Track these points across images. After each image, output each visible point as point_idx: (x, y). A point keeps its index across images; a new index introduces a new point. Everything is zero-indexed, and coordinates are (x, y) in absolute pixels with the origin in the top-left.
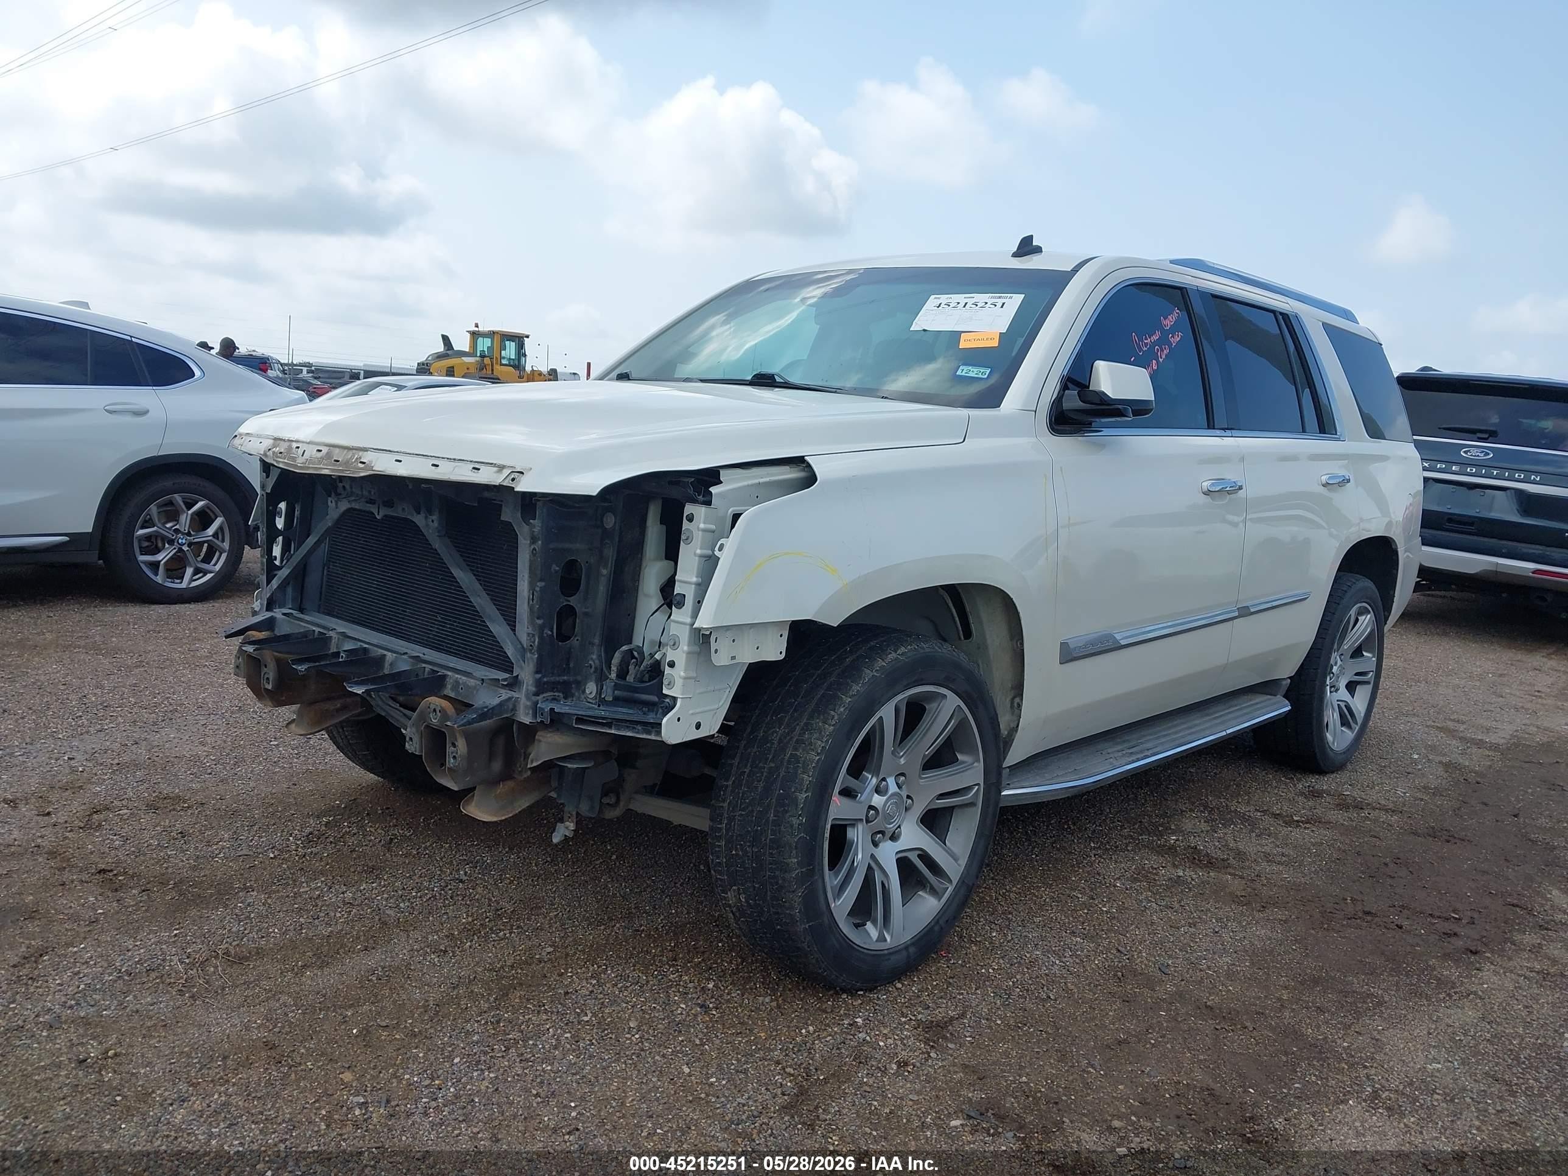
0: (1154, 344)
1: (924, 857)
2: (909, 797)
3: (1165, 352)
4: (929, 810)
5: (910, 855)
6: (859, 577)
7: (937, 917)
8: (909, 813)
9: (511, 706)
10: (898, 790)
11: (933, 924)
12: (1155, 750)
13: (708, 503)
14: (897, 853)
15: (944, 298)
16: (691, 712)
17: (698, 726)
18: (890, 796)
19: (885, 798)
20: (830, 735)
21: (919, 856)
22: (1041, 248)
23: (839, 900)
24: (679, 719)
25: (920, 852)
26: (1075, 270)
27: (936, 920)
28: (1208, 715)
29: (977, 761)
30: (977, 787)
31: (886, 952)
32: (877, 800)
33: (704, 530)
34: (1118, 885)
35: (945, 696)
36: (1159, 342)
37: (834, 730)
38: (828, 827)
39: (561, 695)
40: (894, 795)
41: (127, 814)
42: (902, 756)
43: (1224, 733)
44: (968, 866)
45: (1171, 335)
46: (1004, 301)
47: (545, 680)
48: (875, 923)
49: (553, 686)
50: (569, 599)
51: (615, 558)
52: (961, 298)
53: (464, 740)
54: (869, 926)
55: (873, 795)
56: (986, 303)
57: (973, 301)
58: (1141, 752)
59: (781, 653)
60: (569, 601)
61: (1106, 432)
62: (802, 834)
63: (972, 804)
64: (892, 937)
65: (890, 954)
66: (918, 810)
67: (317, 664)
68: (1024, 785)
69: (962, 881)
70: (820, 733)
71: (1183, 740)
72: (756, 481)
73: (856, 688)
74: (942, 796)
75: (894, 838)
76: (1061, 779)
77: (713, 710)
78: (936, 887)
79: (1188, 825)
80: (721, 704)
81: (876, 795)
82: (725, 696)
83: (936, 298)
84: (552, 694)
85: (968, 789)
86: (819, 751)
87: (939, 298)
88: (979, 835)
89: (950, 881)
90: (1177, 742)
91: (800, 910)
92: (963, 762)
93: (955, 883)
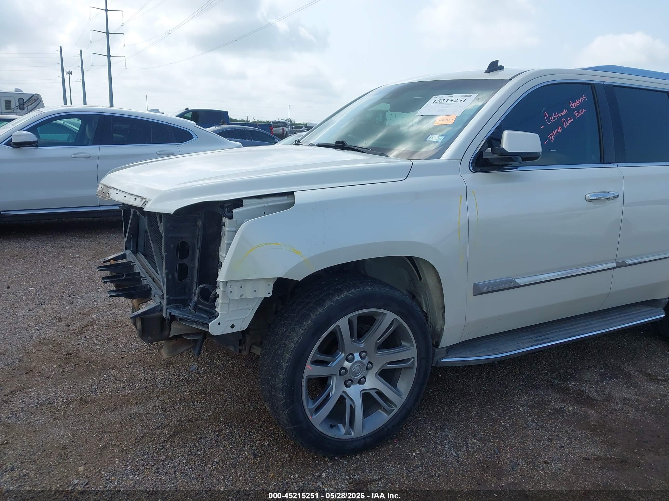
0: (562, 117)
1: (379, 393)
2: (369, 362)
3: (570, 121)
4: (383, 369)
5: (371, 392)
6: (315, 255)
7: (386, 424)
8: (370, 371)
9: (159, 309)
10: (360, 359)
11: (383, 427)
12: (552, 339)
13: (231, 217)
14: (361, 391)
15: (439, 97)
16: (227, 320)
17: (233, 327)
18: (355, 363)
19: (351, 363)
20: (302, 335)
21: (376, 392)
22: (503, 67)
23: (315, 414)
24: (219, 324)
25: (377, 391)
26: (511, 79)
27: (386, 425)
28: (604, 318)
29: (412, 346)
30: (413, 359)
31: (350, 440)
32: (347, 364)
33: (228, 231)
34: (521, 409)
35: (385, 314)
36: (566, 117)
37: (304, 332)
38: (304, 380)
39: (182, 305)
40: (357, 362)
41: (96, 328)
42: (363, 342)
43: (607, 330)
44: (408, 399)
45: (576, 112)
46: (466, 98)
47: (171, 298)
48: (344, 426)
49: (176, 301)
50: (183, 260)
51: (201, 242)
52: (446, 97)
53: (141, 323)
54: (341, 426)
55: (344, 362)
56: (457, 99)
57: (451, 98)
58: (543, 340)
59: (269, 293)
60: (183, 261)
61: (521, 168)
62: (285, 384)
63: (411, 368)
64: (354, 433)
65: (353, 441)
66: (376, 369)
67: (115, 279)
68: (457, 356)
69: (404, 406)
70: (297, 334)
71: (574, 334)
72: (263, 205)
73: (320, 311)
74: (390, 363)
75: (360, 382)
76: (481, 354)
77: (242, 318)
78: (386, 409)
79: (587, 376)
80: (247, 316)
81: (346, 362)
82: (250, 312)
83: (435, 97)
84: (176, 305)
85: (408, 360)
86: (295, 343)
87: (436, 97)
88: (415, 383)
89: (396, 406)
90: (571, 335)
91: (287, 419)
92: (404, 346)
93: (399, 407)
